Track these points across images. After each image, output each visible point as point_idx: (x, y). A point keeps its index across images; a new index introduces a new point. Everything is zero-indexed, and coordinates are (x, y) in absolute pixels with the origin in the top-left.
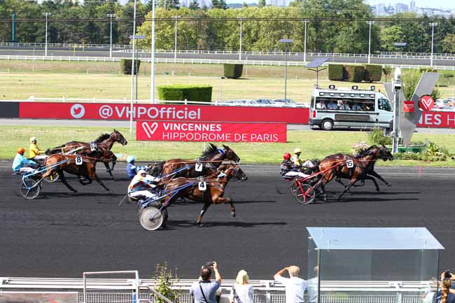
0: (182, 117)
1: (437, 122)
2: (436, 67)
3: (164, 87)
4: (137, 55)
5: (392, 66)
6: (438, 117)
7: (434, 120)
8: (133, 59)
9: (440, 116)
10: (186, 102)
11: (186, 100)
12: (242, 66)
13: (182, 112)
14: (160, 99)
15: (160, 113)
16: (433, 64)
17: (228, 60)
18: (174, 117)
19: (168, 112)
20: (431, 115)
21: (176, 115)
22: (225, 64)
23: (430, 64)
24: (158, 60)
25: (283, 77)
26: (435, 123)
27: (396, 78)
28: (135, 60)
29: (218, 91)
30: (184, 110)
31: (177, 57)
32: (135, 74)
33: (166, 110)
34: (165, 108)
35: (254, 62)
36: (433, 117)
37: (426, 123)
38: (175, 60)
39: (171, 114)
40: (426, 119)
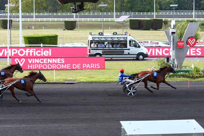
0: (40, 55)
1: (199, 53)
2: (196, 19)
3: (28, 36)
4: (10, 17)
5: (169, 19)
6: (199, 50)
7: (196, 52)
8: (8, 19)
9: (200, 49)
10: (42, 45)
11: (42, 44)
12: (76, 22)
13: (40, 51)
14: (26, 44)
15: (26, 53)
16: (195, 17)
17: (67, 19)
18: (35, 55)
19: (31, 52)
20: (195, 49)
21: (36, 53)
22: (65, 21)
23: (193, 18)
24: (23, 19)
25: (102, 28)
26: (197, 54)
27: (172, 27)
28: (9, 20)
29: (61, 38)
30: (41, 51)
31: (36, 18)
32: (9, 28)
33: (30, 50)
34: (29, 49)
35: (83, 19)
36: (196, 51)
37: (192, 54)
38: (34, 19)
39: (33, 53)
40: (192, 52)
